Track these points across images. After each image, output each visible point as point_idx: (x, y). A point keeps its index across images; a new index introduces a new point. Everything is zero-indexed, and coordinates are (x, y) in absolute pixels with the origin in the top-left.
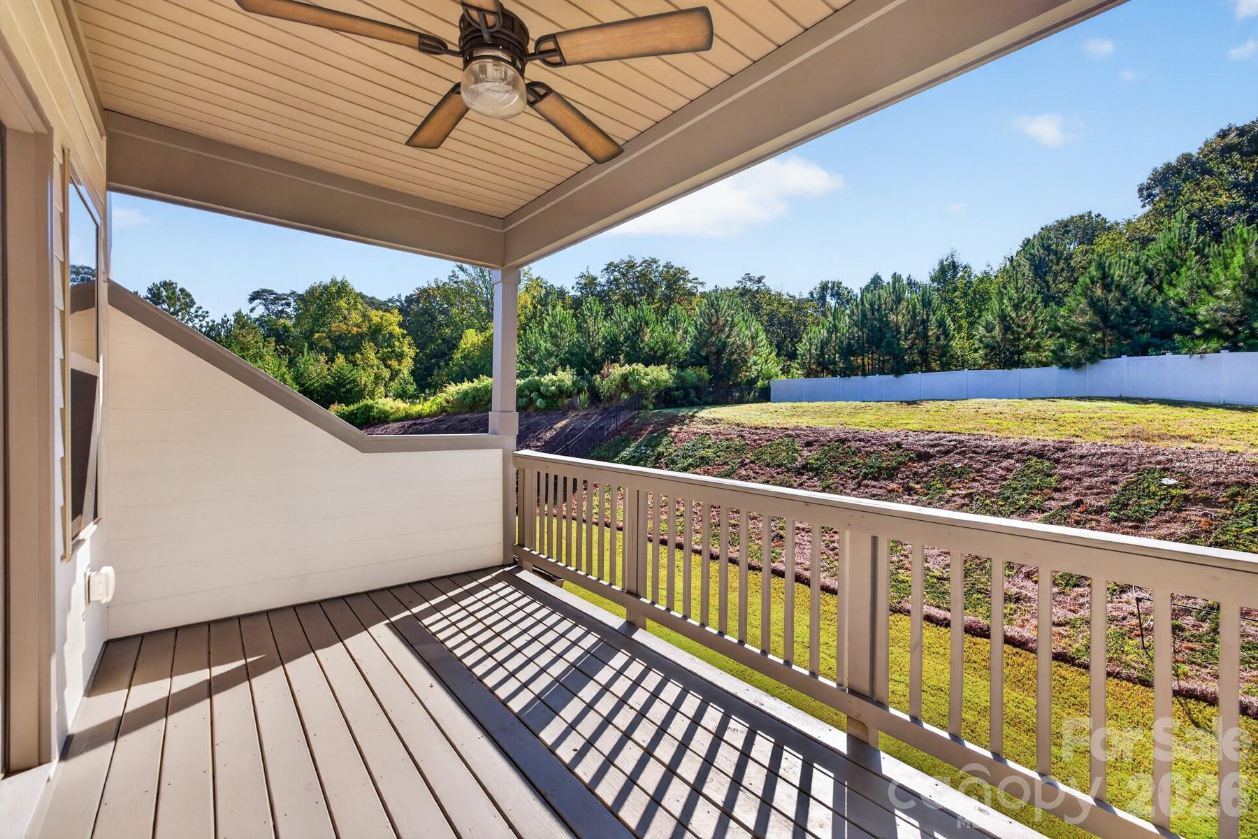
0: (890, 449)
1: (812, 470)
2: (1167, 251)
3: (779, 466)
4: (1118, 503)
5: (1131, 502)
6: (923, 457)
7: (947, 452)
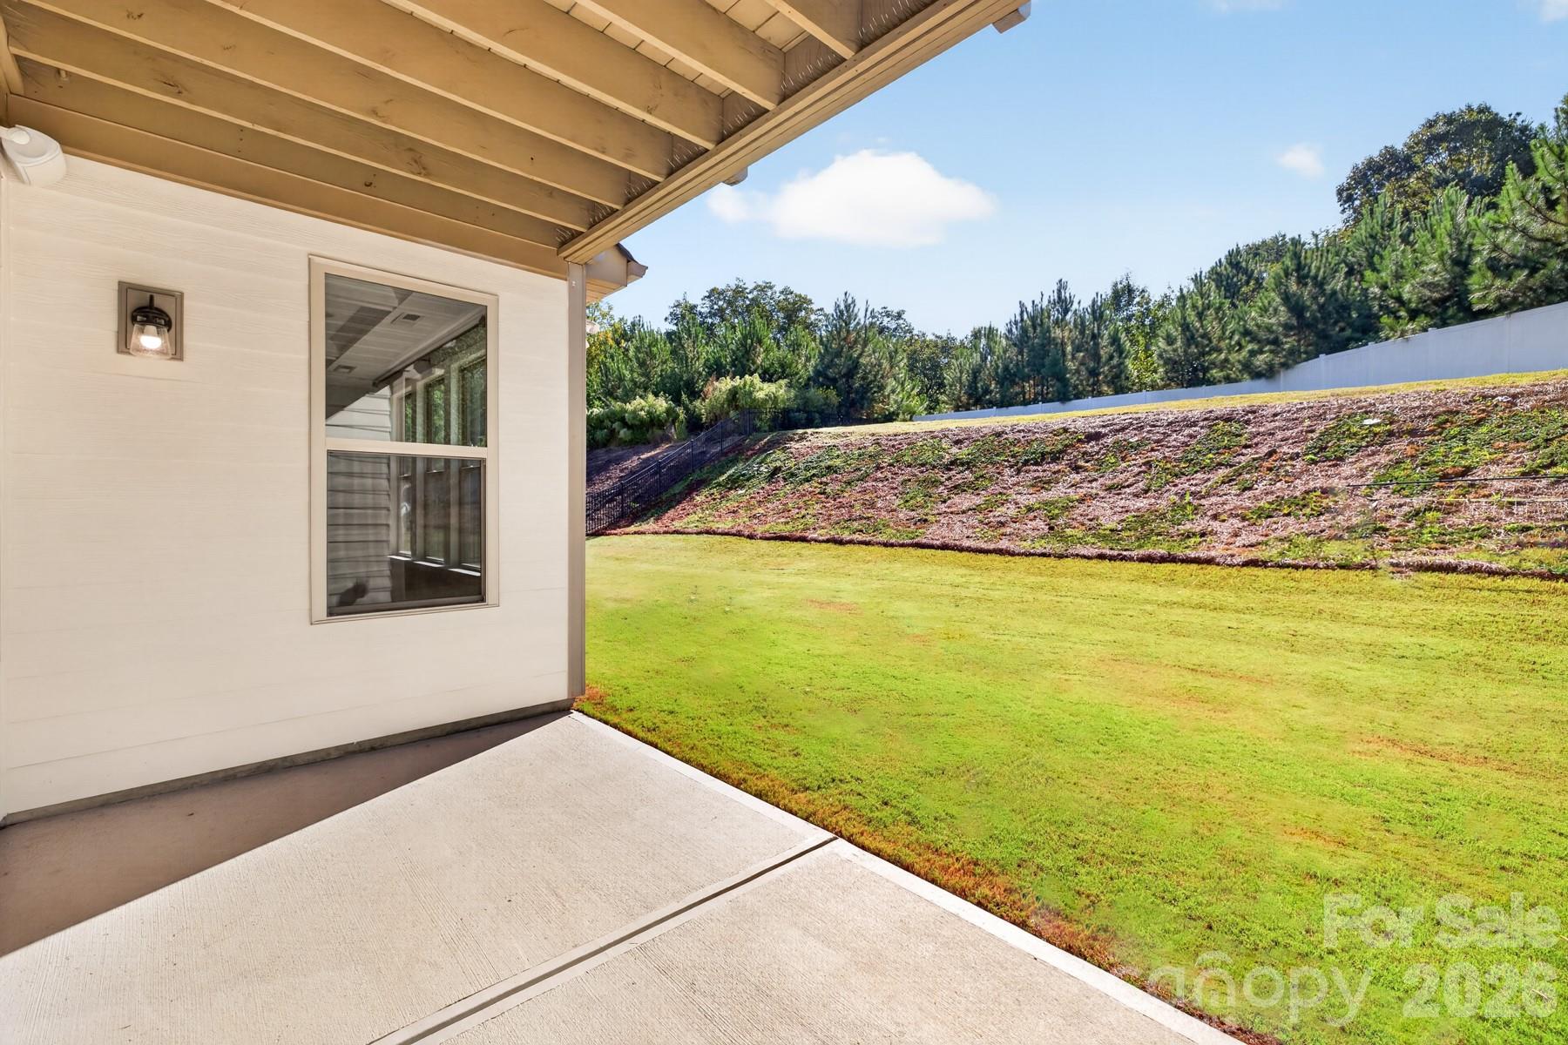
0: (1055, 435)
1: (962, 464)
2: (1370, 240)
3: (923, 465)
4: (1315, 448)
5: (1330, 445)
6: (1095, 437)
7: (1123, 429)
